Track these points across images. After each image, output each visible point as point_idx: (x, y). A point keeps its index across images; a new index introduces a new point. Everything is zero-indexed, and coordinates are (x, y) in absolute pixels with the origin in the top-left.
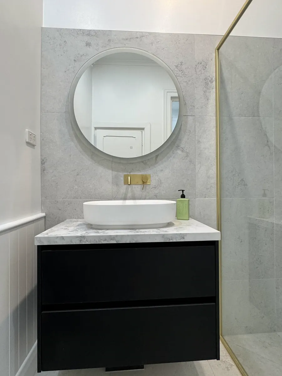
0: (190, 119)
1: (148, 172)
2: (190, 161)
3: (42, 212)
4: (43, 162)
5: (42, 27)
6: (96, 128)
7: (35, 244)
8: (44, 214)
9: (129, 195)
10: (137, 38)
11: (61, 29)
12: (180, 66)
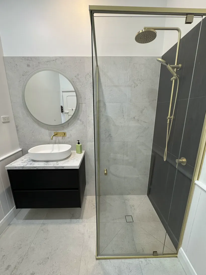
0: (84, 105)
1: (65, 131)
2: (84, 126)
3: (20, 148)
4: (17, 127)
5: (3, 57)
6: (63, 92)
7: (6, 169)
8: (21, 149)
9: (57, 141)
10: (53, 60)
11: (13, 57)
12: (77, 76)
